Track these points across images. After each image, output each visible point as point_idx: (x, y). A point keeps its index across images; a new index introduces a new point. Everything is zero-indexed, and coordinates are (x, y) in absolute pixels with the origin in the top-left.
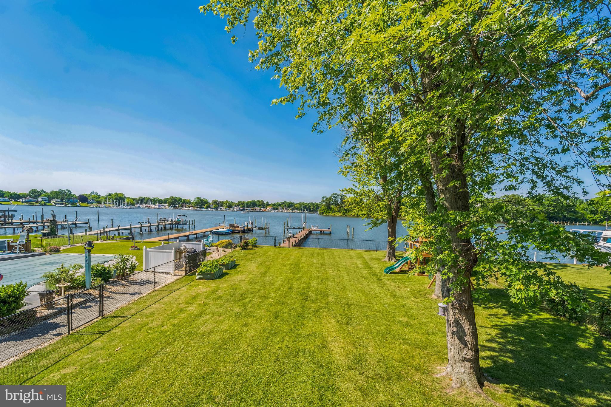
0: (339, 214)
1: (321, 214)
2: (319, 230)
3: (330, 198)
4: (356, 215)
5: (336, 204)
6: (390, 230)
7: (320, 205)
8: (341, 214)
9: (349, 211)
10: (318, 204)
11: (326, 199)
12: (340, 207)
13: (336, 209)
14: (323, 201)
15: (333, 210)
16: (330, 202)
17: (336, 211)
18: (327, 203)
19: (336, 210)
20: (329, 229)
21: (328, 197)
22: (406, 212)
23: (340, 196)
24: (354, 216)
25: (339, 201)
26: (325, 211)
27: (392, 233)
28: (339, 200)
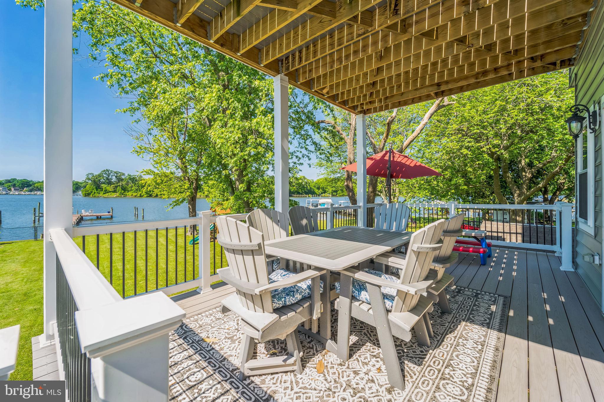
0: (114, 195)
1: (86, 196)
2: (94, 214)
3: (99, 176)
4: (139, 195)
5: (110, 183)
6: (191, 207)
7: (81, 183)
8: (118, 194)
9: (128, 191)
10: (78, 182)
11: (93, 176)
12: (116, 187)
13: (110, 188)
14: (89, 179)
15: (106, 191)
16: (99, 180)
17: (110, 192)
18: (94, 181)
19: (110, 190)
20: (109, 212)
21: (96, 173)
22: (208, 191)
23: (115, 172)
24: (135, 196)
25: (114, 179)
26: (92, 192)
27: (193, 210)
28: (114, 177)
